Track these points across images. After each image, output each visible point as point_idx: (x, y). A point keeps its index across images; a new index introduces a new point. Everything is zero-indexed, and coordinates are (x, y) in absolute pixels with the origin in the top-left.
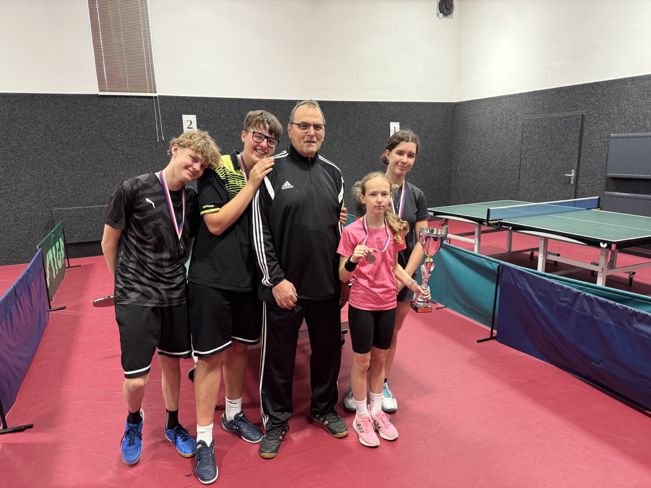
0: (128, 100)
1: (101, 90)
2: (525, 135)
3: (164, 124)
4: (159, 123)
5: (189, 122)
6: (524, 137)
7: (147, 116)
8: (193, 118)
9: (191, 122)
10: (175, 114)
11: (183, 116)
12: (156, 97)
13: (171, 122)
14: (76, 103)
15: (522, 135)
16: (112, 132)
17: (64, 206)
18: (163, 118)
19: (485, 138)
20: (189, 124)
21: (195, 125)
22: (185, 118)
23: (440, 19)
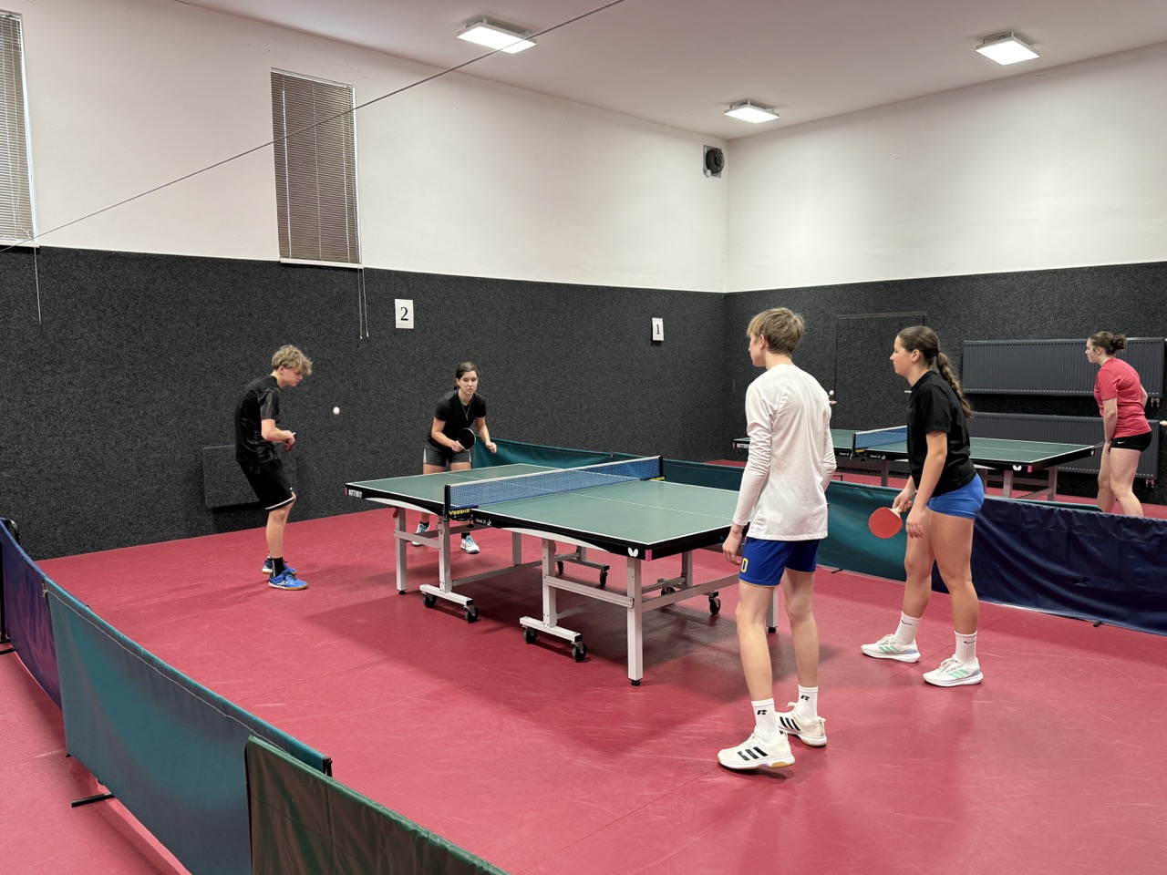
0: (322, 273)
1: (283, 255)
2: (841, 340)
3: (370, 312)
4: (363, 310)
5: (404, 310)
6: (839, 342)
7: (347, 299)
8: (409, 304)
9: (407, 311)
10: (385, 297)
11: (396, 300)
12: (361, 270)
13: (380, 308)
14: (247, 274)
15: (837, 340)
16: (295, 322)
17: (217, 442)
18: (368, 304)
20: (404, 312)
21: (410, 316)
22: (399, 303)
23: (707, 176)
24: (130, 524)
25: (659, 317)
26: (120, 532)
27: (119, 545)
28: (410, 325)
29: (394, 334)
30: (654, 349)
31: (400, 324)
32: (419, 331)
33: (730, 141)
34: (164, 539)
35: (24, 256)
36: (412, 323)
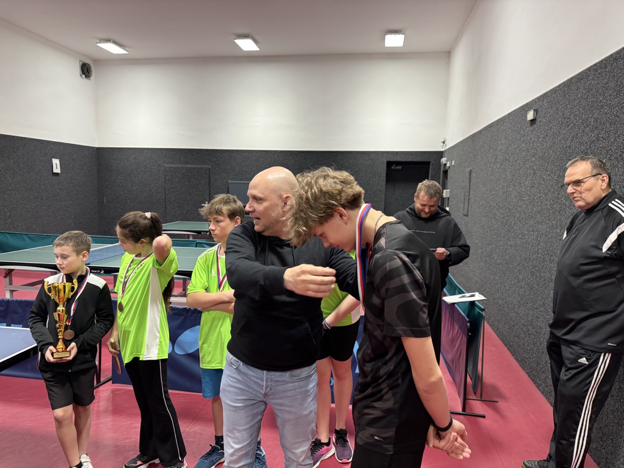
2: (167, 178)
6: (166, 178)
15: (165, 178)
19: (130, 177)
23: (83, 78)
25: (57, 158)
30: (55, 178)
33: (95, 61)
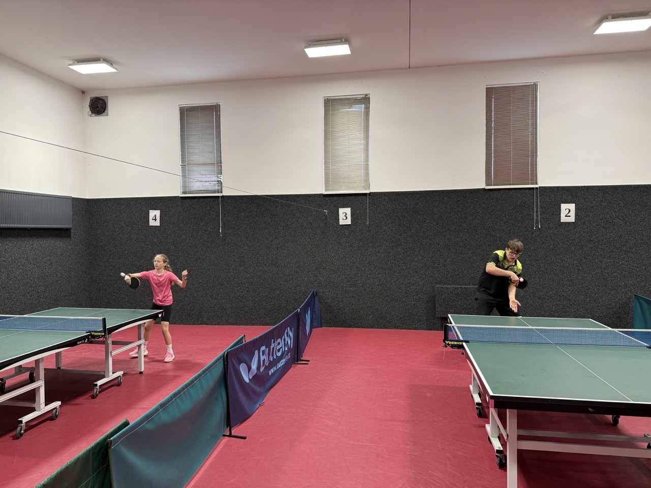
0: (510, 192)
1: (487, 185)
3: (542, 212)
4: (537, 212)
5: (568, 211)
7: (527, 206)
8: (572, 207)
9: (570, 211)
10: (554, 203)
11: (562, 205)
12: (537, 188)
13: (549, 210)
16: (492, 221)
17: (445, 283)
18: (541, 208)
20: (568, 212)
21: (573, 214)
22: (564, 207)
24: (401, 318)
26: (396, 322)
27: (395, 328)
28: (572, 219)
29: (560, 225)
31: (563, 219)
32: (579, 223)
34: (416, 329)
35: (364, 197)
36: (574, 218)
